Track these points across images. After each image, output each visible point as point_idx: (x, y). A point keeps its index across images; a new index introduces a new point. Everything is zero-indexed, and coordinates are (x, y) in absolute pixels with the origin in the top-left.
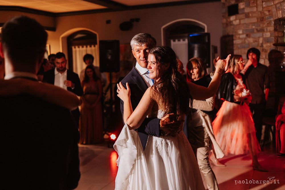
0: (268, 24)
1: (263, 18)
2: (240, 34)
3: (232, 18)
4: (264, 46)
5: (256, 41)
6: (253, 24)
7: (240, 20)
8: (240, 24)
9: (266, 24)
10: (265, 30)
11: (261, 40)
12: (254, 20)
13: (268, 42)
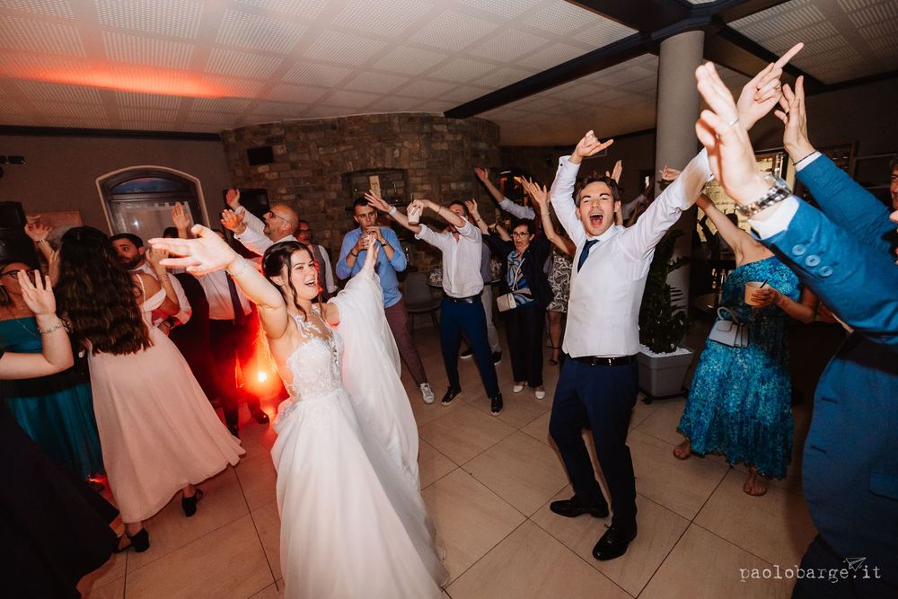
0: (331, 180)
1: (321, 170)
2: (282, 195)
3: (261, 169)
4: (329, 211)
5: (315, 205)
6: (306, 179)
7: (279, 172)
8: (279, 178)
9: (328, 180)
10: (327, 188)
11: (322, 204)
12: (308, 173)
13: (334, 205)
